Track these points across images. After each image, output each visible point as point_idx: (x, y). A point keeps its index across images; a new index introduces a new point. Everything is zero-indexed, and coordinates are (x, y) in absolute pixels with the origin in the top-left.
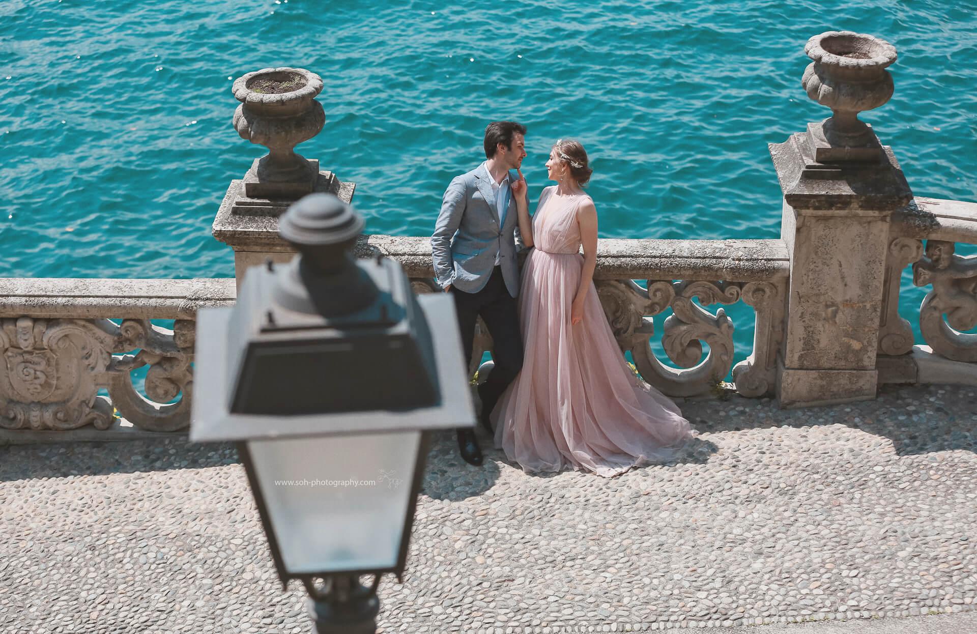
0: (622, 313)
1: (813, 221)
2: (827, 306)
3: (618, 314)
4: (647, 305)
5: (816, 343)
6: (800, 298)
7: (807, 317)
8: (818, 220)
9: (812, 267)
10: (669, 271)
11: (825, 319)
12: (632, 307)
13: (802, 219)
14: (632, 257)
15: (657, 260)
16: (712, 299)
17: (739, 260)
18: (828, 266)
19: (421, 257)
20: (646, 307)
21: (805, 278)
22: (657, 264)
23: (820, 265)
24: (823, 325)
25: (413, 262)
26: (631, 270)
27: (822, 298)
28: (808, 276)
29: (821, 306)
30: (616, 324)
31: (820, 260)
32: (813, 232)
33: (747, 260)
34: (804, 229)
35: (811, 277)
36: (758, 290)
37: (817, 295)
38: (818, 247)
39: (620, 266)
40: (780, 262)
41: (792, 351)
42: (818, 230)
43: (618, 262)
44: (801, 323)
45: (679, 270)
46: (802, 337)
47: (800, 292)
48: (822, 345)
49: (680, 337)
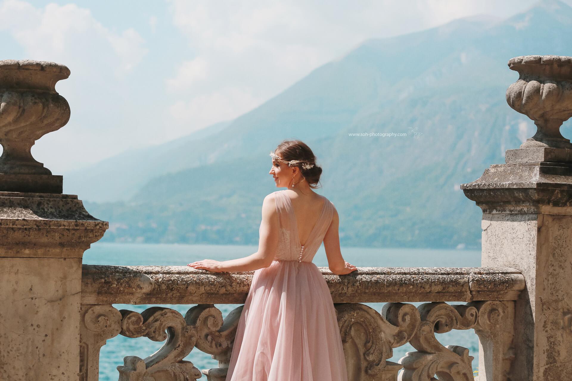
0: (373, 343)
1: (550, 220)
2: (565, 314)
3: (369, 344)
4: (394, 334)
5: (556, 354)
6: (543, 305)
7: (549, 327)
8: (553, 220)
9: (551, 270)
10: (421, 287)
11: (563, 328)
12: (383, 335)
13: (542, 217)
14: (384, 274)
15: (409, 276)
16: (455, 322)
17: (480, 273)
18: (563, 269)
19: (177, 275)
20: (394, 336)
21: (546, 283)
22: (410, 280)
23: (557, 268)
24: (562, 335)
25: (171, 280)
26: (388, 286)
27: (560, 304)
28: (548, 280)
29: (560, 313)
30: (368, 355)
31: (557, 263)
32: (550, 232)
33: (487, 274)
34: (543, 229)
35: (550, 282)
36: (493, 310)
37: (556, 301)
38: (554, 249)
39: (377, 282)
40: (515, 275)
41: (538, 365)
42: (554, 230)
43: (375, 278)
44: (544, 333)
45: (431, 286)
46: (545, 349)
47: (543, 298)
48: (562, 358)
49: (427, 368)
